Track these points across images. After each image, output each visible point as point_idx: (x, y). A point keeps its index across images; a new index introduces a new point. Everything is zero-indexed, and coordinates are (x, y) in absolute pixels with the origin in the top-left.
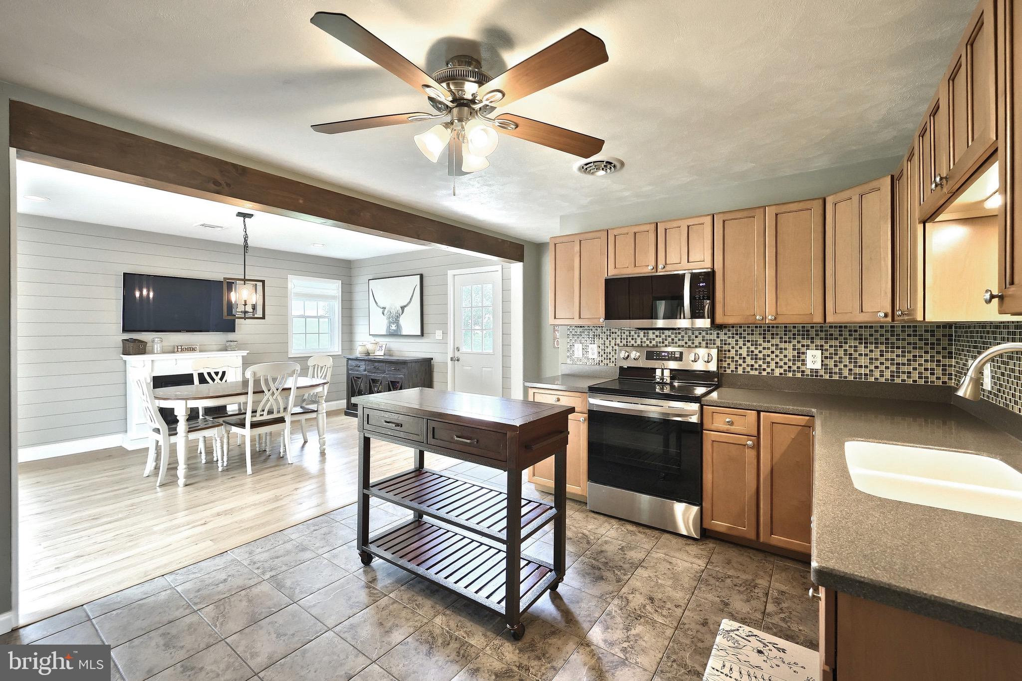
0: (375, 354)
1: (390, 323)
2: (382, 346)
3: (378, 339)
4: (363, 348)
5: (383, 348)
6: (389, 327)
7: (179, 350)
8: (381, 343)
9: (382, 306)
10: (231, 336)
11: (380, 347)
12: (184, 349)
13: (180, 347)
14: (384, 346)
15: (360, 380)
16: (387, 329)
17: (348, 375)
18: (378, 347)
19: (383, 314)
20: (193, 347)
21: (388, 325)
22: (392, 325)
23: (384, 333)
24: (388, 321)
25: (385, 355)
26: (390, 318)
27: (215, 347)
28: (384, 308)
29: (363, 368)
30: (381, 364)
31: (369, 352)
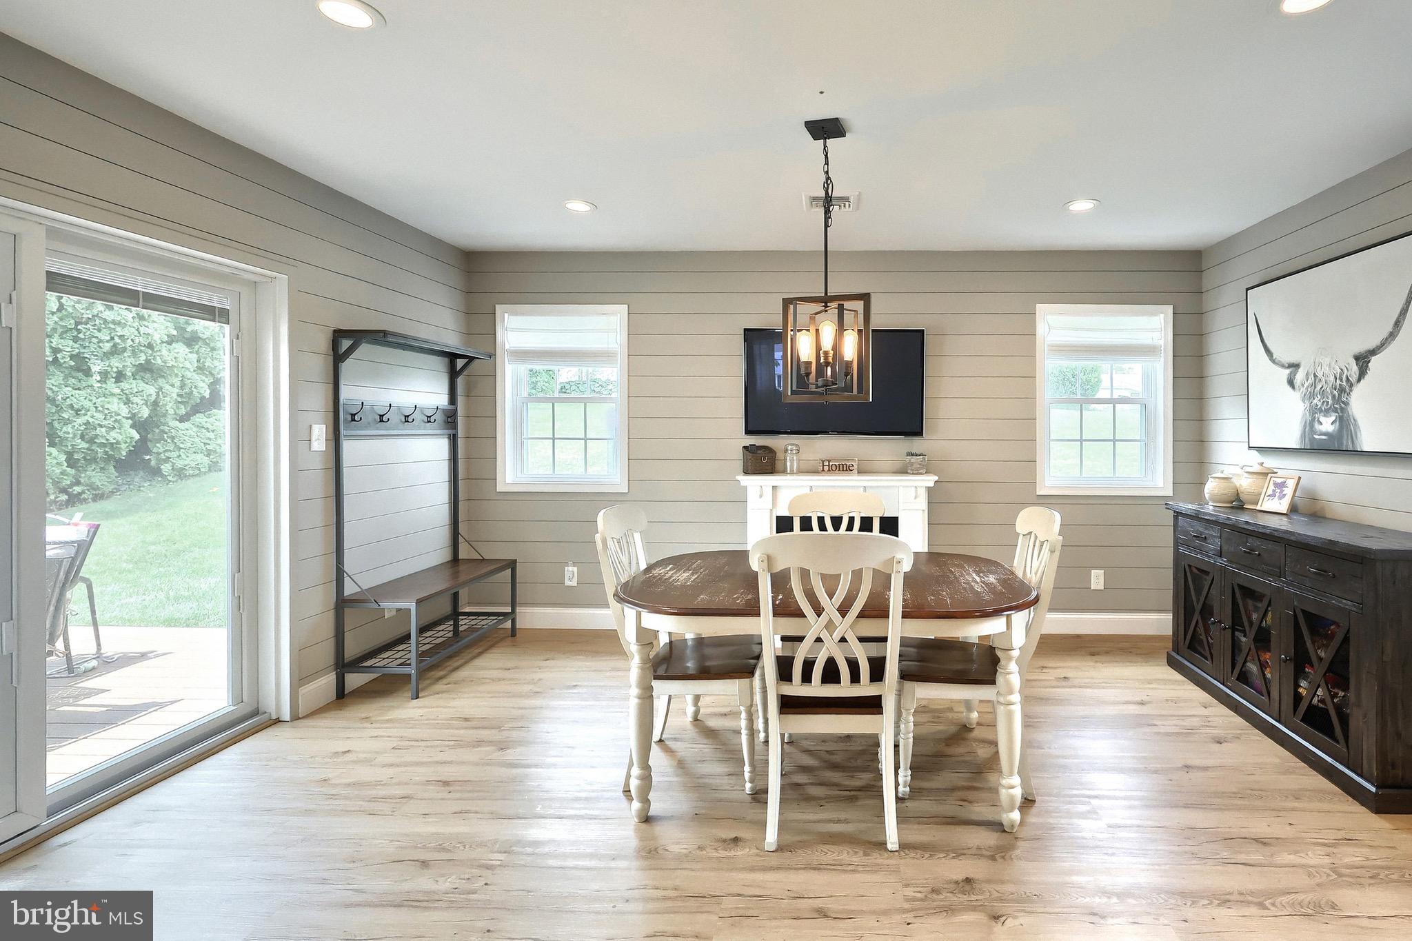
0: (1258, 508)
1: (1314, 412)
2: (1281, 486)
3: (1271, 462)
4: (1223, 484)
5: (1289, 491)
6: (1312, 426)
7: (826, 468)
8: (1280, 473)
9: (1287, 359)
10: (916, 444)
11: (1276, 485)
12: (834, 468)
13: (827, 464)
14: (1291, 484)
15: (1207, 578)
16: (1304, 432)
17: (1177, 556)
18: (1272, 487)
19: (1291, 383)
20: (848, 464)
21: (1309, 418)
22: (1322, 419)
23: (1294, 444)
24: (1307, 404)
25: (1293, 509)
26: (1312, 396)
27: (888, 465)
28: (1295, 366)
29: (1214, 545)
30: (1271, 545)
31: (1242, 497)
